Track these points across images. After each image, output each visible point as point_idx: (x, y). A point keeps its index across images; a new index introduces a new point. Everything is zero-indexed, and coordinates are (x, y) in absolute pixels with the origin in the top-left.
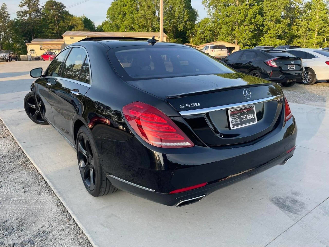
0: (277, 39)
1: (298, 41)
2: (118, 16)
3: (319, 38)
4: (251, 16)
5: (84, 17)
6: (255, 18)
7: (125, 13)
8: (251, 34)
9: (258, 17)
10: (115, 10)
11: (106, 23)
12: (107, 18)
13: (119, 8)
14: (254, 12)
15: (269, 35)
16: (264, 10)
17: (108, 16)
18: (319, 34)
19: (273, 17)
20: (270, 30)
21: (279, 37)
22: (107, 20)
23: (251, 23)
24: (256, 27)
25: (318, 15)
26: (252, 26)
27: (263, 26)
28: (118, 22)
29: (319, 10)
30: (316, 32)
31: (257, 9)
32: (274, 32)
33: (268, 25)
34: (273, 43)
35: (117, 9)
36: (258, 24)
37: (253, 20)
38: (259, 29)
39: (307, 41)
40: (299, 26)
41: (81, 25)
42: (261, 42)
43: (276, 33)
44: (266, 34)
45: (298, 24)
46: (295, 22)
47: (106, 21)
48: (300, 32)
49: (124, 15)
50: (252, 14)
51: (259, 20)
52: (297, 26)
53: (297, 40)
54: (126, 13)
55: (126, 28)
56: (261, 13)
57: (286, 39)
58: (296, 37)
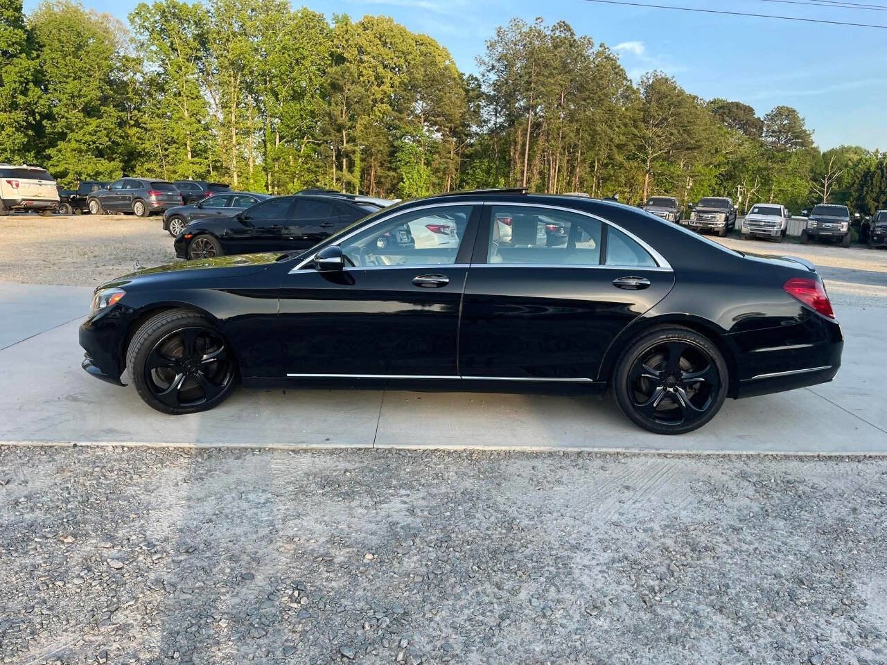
0: (96, 157)
1: (147, 166)
3: (197, 163)
4: (14, 86)
6: (25, 92)
8: (21, 139)
9: (34, 92)
14: (21, 77)
15: (74, 145)
16: (45, 76)
18: (195, 153)
19: (79, 96)
20: (72, 131)
21: (100, 153)
23: (14, 106)
24: (31, 118)
25: (187, 110)
26: (19, 115)
27: (50, 116)
29: (187, 96)
30: (189, 148)
31: (29, 70)
32: (88, 138)
33: (67, 119)
34: (89, 167)
36: (36, 110)
37: (21, 99)
38: (39, 124)
39: (171, 168)
40: (142, 128)
42: (50, 162)
43: (94, 143)
44: (63, 139)
45: (142, 125)
46: (131, 119)
48: (148, 145)
50: (15, 82)
51: (38, 101)
52: (140, 130)
53: (143, 163)
56: (39, 79)
57: (116, 158)
58: (139, 154)
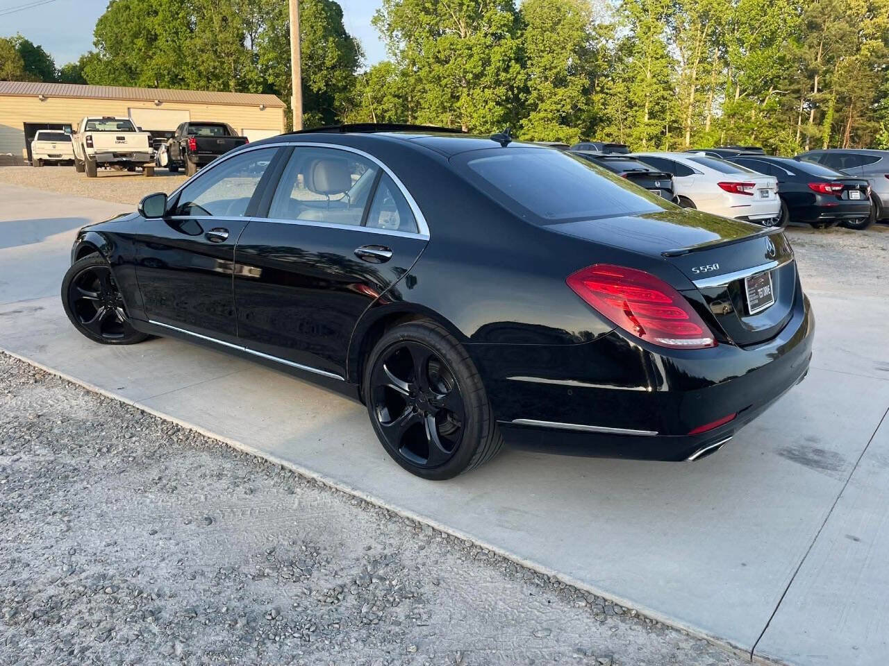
0: (559, 125)
1: (607, 130)
2: (132, 42)
3: (653, 125)
4: (498, 64)
5: (20, 38)
6: (506, 70)
7: (153, 33)
8: (499, 111)
9: (515, 67)
10: (123, 25)
11: (93, 58)
12: (96, 44)
13: (136, 19)
14: (505, 55)
15: (542, 115)
16: (526, 52)
17: (98, 41)
18: (652, 115)
19: (550, 69)
20: (543, 101)
21: (564, 121)
22: (95, 51)
23: (498, 83)
24: (510, 93)
25: (650, 71)
26: (501, 91)
27: (526, 90)
28: (132, 59)
29: (652, 57)
30: (646, 111)
31: (511, 49)
32: (554, 107)
33: (539, 90)
34: (551, 134)
35: (128, 22)
36: (515, 85)
37: (503, 76)
38: (516, 98)
39: (628, 131)
40: (607, 94)
41: (13, 62)
42: (523, 131)
43: (558, 111)
44: (534, 110)
45: (606, 91)
46: (598, 86)
47: (91, 53)
48: (610, 111)
49: (152, 39)
50: (499, 60)
51: (516, 77)
52: (603, 95)
53: (603, 128)
54: (156, 35)
55: (159, 77)
56: (521, 57)
57: (579, 124)
58: (601, 120)
